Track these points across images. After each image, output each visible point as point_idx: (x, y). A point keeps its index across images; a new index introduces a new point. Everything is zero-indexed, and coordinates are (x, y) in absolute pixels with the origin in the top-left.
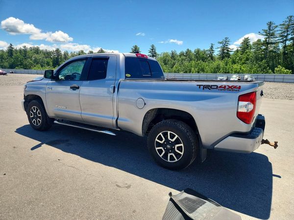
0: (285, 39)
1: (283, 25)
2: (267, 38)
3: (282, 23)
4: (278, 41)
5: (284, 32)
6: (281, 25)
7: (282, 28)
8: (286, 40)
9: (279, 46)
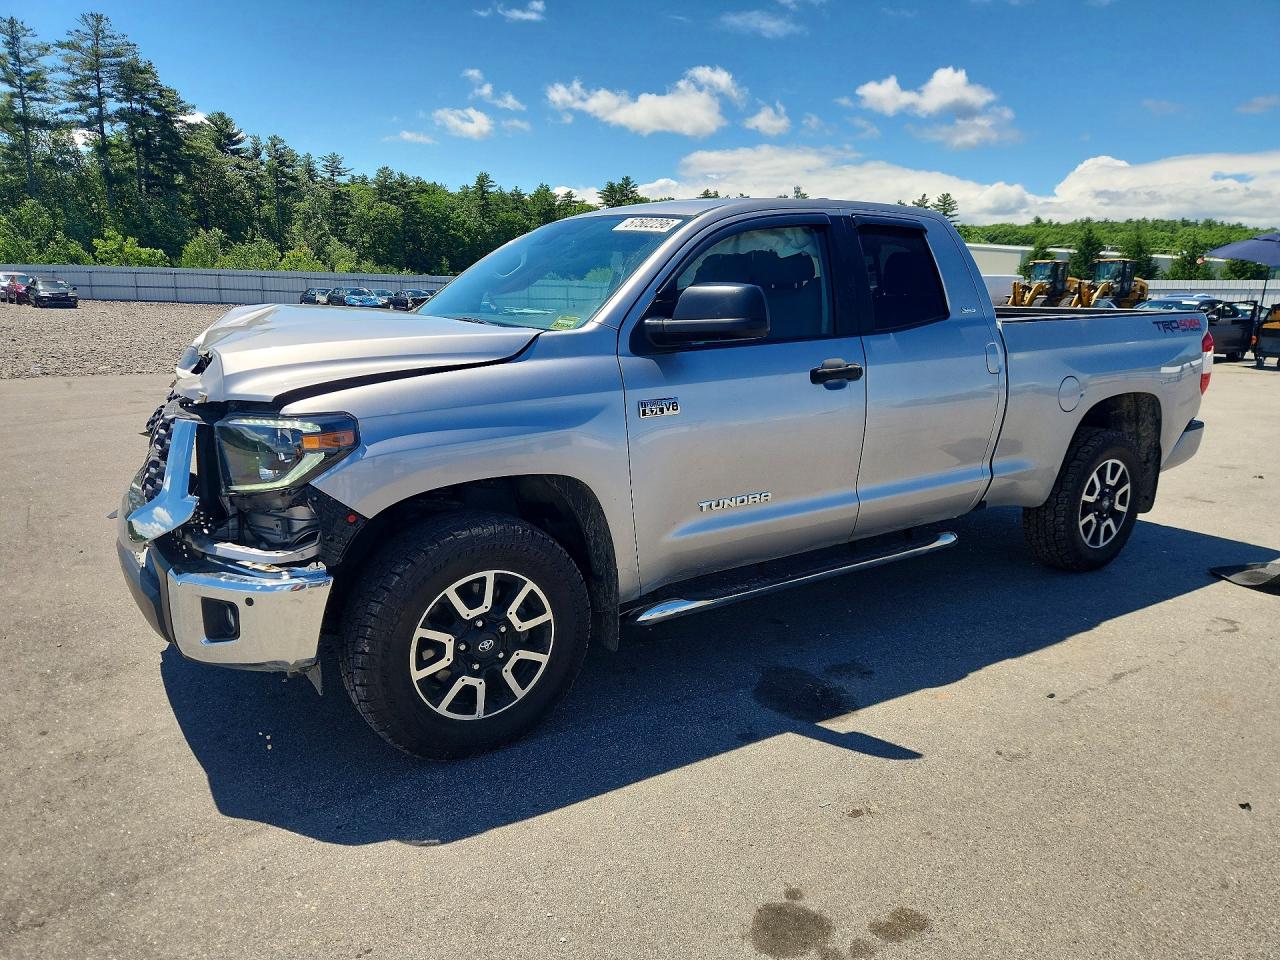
0: (94, 111)
1: (71, 46)
2: (13, 95)
3: (65, 39)
4: (65, 117)
5: (84, 81)
6: (61, 45)
7: (67, 59)
8: (101, 118)
9: (72, 141)
